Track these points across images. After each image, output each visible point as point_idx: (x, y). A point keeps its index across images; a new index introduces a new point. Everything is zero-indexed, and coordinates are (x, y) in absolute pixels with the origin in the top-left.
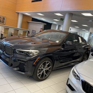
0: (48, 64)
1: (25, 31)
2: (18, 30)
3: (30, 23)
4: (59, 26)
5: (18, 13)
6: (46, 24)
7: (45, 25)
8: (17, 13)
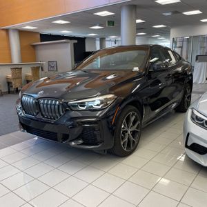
0: (134, 117)
1: (36, 66)
2: (21, 68)
3: (39, 48)
4: (102, 40)
5: (7, 30)
6: (76, 41)
7: (74, 44)
8: (3, 29)
